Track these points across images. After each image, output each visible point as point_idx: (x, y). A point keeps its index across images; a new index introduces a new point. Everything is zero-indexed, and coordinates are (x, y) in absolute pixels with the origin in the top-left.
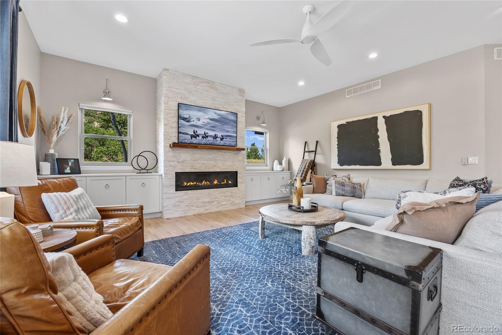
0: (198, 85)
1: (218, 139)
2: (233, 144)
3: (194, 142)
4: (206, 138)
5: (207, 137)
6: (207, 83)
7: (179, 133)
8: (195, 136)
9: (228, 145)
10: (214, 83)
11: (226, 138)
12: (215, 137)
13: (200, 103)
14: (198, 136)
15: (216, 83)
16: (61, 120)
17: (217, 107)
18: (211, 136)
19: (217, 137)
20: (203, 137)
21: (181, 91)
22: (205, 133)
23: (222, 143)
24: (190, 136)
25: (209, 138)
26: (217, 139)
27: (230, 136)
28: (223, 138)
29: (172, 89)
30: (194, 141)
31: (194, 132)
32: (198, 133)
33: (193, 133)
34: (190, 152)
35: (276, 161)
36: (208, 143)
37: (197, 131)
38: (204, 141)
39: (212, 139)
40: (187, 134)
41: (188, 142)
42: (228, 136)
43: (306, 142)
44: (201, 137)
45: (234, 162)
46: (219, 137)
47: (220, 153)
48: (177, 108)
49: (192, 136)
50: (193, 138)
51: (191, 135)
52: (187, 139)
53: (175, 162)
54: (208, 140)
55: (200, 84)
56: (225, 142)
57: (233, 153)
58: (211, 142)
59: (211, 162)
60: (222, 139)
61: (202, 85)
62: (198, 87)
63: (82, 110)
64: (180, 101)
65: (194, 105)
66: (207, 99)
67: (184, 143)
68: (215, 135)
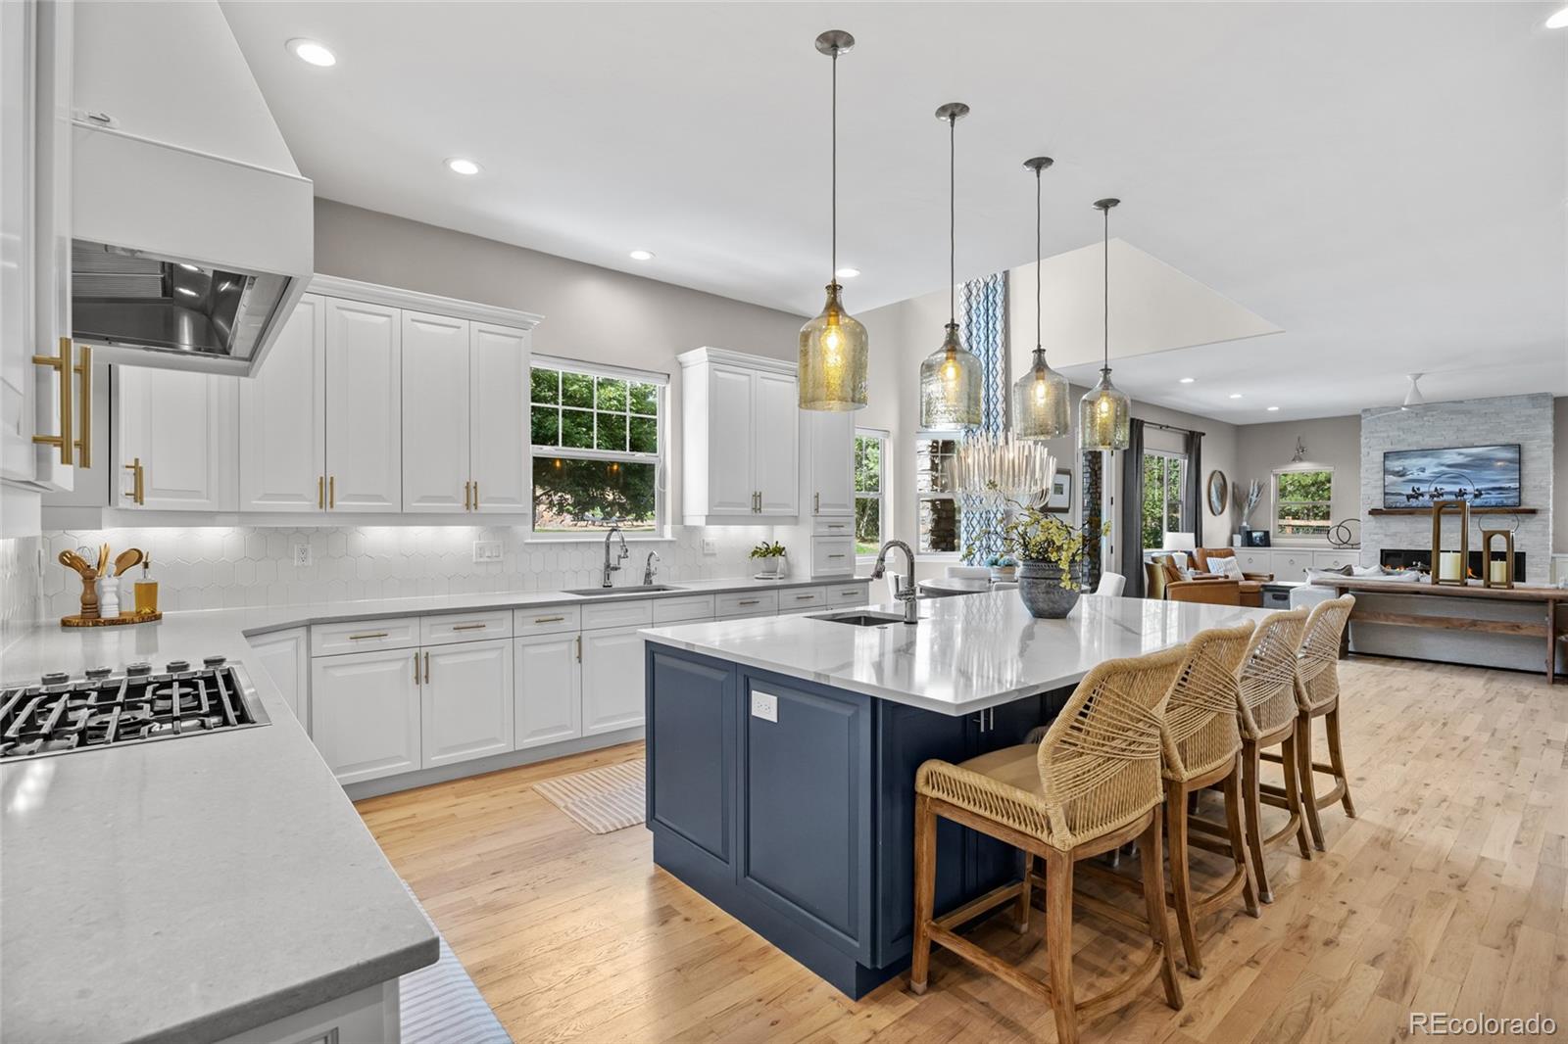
1: (1469, 497)
2: (1509, 502)
3: (1414, 505)
4: (1438, 497)
5: (1442, 495)
6: (1444, 407)
7: (1385, 494)
8: (1416, 495)
9: (1494, 504)
10: (1462, 402)
11: (1489, 494)
12: (1461, 493)
14: (1422, 495)
15: (1465, 402)
16: (1251, 491)
17: (1468, 440)
18: (1451, 493)
19: (1465, 493)
20: (1433, 496)
21: (1391, 434)
22: (1436, 490)
23: (1478, 502)
24: (1405, 497)
25: (1446, 497)
26: (1465, 496)
27: (1501, 488)
28: (1481, 494)
29: (1376, 435)
30: (1414, 503)
31: (1413, 490)
32: (1422, 490)
33: (1411, 492)
34: (1407, 520)
36: (1444, 503)
37: (1418, 489)
38: (1435, 501)
39: (1453, 497)
40: (1400, 494)
41: (1403, 505)
42: (1494, 489)
44: (1427, 497)
46: (1471, 493)
48: (1382, 459)
49: (1409, 497)
50: (1411, 499)
51: (1408, 495)
52: (1402, 501)
53: (1380, 536)
54: (1444, 500)
56: (1485, 501)
57: (1515, 518)
58: (1450, 502)
60: (1477, 496)
62: (1425, 419)
63: (1276, 475)
64: (1389, 448)
65: (1415, 449)
66: (1443, 433)
67: (1396, 508)
68: (1460, 490)
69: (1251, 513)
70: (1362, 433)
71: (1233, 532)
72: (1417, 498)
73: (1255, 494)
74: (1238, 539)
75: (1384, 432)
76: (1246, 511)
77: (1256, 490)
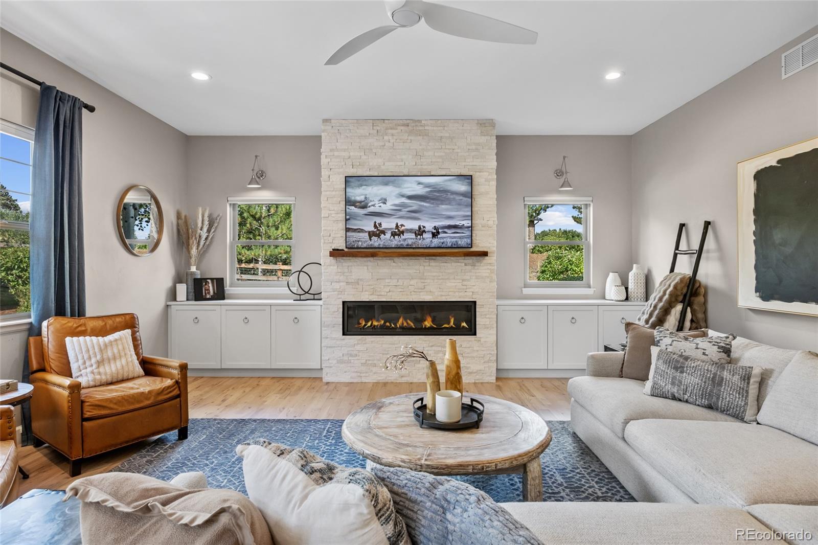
0: (386, 134)
1: (427, 236)
2: (462, 242)
3: (376, 245)
4: (399, 235)
5: (403, 232)
6: (403, 125)
7: (347, 230)
8: (378, 232)
9: (449, 245)
10: (420, 121)
11: (445, 232)
12: (420, 232)
13: (390, 168)
14: (383, 232)
15: (423, 122)
17: (427, 168)
18: (410, 231)
19: (424, 231)
20: (394, 234)
21: (352, 154)
22: (397, 226)
23: (436, 242)
24: (367, 234)
25: (406, 236)
26: (425, 235)
27: (455, 227)
28: (438, 233)
29: (336, 153)
30: (375, 242)
31: (375, 226)
32: (384, 226)
33: (372, 229)
34: (369, 263)
35: (611, 274)
36: (405, 244)
37: (380, 224)
38: (396, 241)
39: (413, 236)
40: (361, 231)
41: (365, 245)
42: (450, 227)
43: (682, 226)
44: (388, 235)
45: (468, 280)
46: (429, 232)
47: (433, 263)
48: (344, 186)
49: (371, 234)
50: (373, 238)
51: (369, 232)
52: (363, 239)
53: (342, 284)
54: (405, 240)
55: (390, 131)
56: (442, 241)
57: (466, 261)
58: (410, 242)
59: (412, 282)
60: (435, 235)
61: (394, 131)
62: (386, 138)
63: (233, 206)
64: (351, 172)
65: (376, 174)
66: (404, 157)
67: (358, 248)
68: (420, 227)
69: (202, 254)
70: (322, 150)
71: (179, 279)
72: (378, 236)
73: (205, 229)
74: (182, 289)
75: (345, 150)
76: (194, 251)
77: (206, 223)
